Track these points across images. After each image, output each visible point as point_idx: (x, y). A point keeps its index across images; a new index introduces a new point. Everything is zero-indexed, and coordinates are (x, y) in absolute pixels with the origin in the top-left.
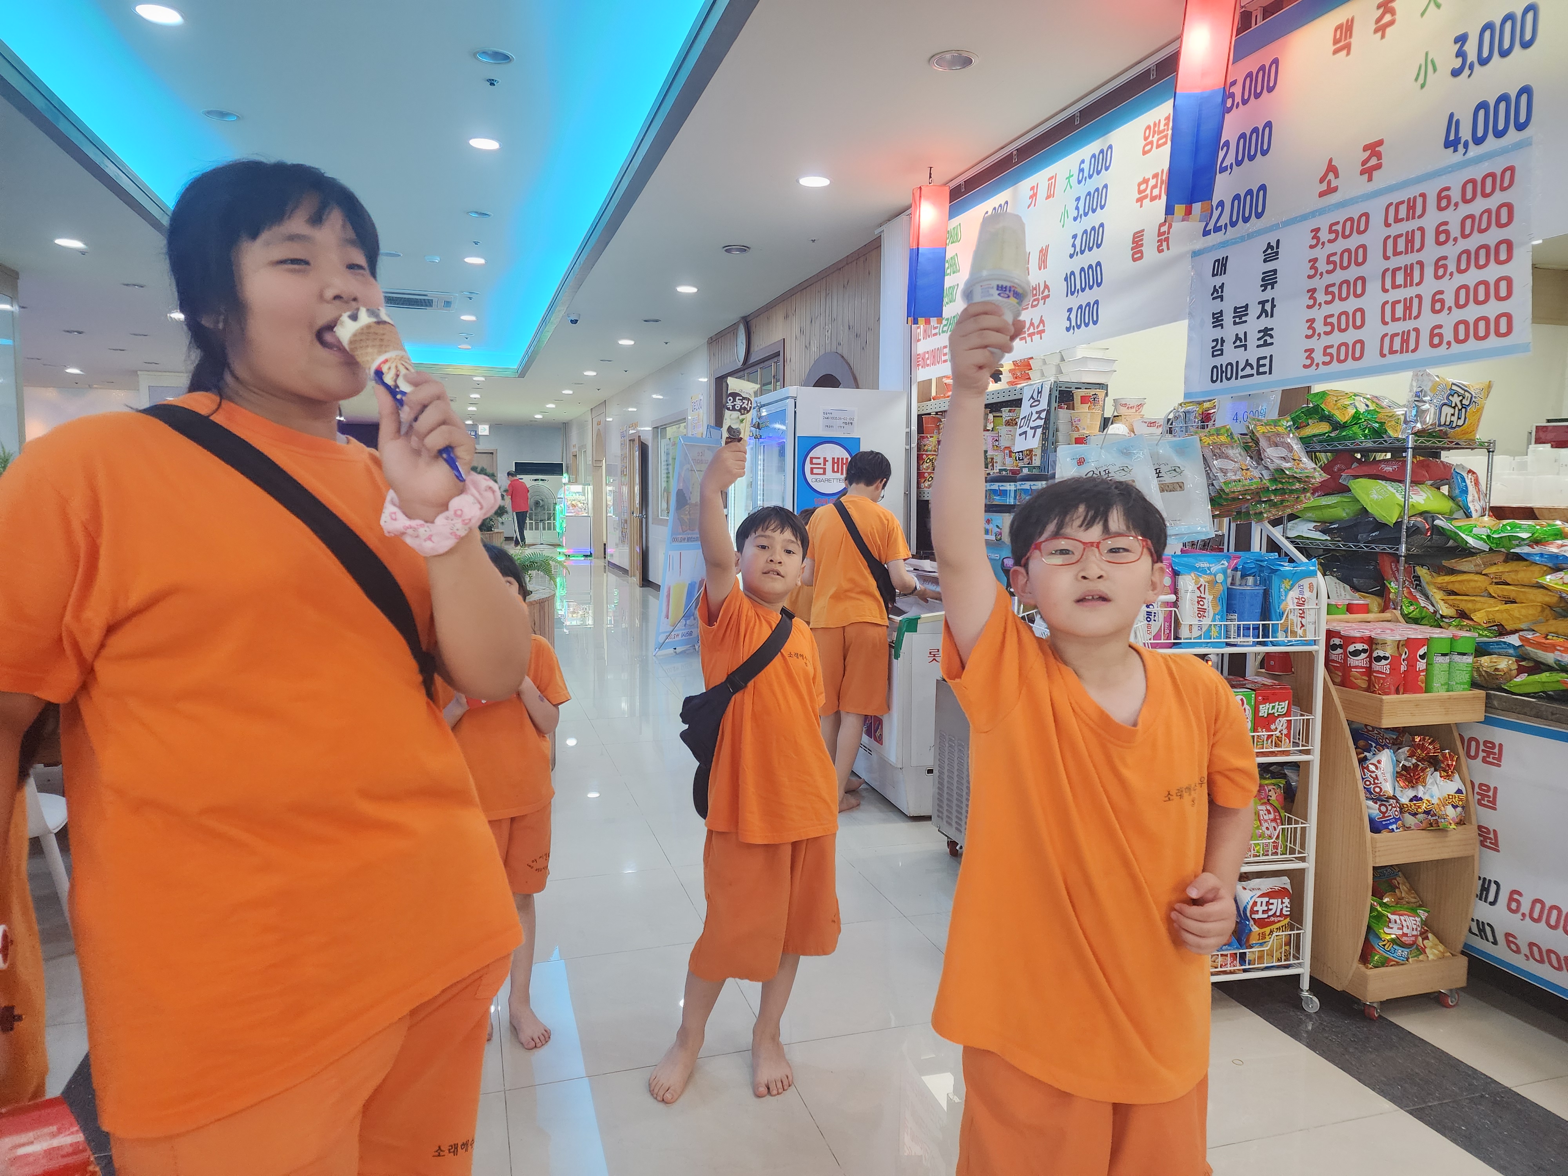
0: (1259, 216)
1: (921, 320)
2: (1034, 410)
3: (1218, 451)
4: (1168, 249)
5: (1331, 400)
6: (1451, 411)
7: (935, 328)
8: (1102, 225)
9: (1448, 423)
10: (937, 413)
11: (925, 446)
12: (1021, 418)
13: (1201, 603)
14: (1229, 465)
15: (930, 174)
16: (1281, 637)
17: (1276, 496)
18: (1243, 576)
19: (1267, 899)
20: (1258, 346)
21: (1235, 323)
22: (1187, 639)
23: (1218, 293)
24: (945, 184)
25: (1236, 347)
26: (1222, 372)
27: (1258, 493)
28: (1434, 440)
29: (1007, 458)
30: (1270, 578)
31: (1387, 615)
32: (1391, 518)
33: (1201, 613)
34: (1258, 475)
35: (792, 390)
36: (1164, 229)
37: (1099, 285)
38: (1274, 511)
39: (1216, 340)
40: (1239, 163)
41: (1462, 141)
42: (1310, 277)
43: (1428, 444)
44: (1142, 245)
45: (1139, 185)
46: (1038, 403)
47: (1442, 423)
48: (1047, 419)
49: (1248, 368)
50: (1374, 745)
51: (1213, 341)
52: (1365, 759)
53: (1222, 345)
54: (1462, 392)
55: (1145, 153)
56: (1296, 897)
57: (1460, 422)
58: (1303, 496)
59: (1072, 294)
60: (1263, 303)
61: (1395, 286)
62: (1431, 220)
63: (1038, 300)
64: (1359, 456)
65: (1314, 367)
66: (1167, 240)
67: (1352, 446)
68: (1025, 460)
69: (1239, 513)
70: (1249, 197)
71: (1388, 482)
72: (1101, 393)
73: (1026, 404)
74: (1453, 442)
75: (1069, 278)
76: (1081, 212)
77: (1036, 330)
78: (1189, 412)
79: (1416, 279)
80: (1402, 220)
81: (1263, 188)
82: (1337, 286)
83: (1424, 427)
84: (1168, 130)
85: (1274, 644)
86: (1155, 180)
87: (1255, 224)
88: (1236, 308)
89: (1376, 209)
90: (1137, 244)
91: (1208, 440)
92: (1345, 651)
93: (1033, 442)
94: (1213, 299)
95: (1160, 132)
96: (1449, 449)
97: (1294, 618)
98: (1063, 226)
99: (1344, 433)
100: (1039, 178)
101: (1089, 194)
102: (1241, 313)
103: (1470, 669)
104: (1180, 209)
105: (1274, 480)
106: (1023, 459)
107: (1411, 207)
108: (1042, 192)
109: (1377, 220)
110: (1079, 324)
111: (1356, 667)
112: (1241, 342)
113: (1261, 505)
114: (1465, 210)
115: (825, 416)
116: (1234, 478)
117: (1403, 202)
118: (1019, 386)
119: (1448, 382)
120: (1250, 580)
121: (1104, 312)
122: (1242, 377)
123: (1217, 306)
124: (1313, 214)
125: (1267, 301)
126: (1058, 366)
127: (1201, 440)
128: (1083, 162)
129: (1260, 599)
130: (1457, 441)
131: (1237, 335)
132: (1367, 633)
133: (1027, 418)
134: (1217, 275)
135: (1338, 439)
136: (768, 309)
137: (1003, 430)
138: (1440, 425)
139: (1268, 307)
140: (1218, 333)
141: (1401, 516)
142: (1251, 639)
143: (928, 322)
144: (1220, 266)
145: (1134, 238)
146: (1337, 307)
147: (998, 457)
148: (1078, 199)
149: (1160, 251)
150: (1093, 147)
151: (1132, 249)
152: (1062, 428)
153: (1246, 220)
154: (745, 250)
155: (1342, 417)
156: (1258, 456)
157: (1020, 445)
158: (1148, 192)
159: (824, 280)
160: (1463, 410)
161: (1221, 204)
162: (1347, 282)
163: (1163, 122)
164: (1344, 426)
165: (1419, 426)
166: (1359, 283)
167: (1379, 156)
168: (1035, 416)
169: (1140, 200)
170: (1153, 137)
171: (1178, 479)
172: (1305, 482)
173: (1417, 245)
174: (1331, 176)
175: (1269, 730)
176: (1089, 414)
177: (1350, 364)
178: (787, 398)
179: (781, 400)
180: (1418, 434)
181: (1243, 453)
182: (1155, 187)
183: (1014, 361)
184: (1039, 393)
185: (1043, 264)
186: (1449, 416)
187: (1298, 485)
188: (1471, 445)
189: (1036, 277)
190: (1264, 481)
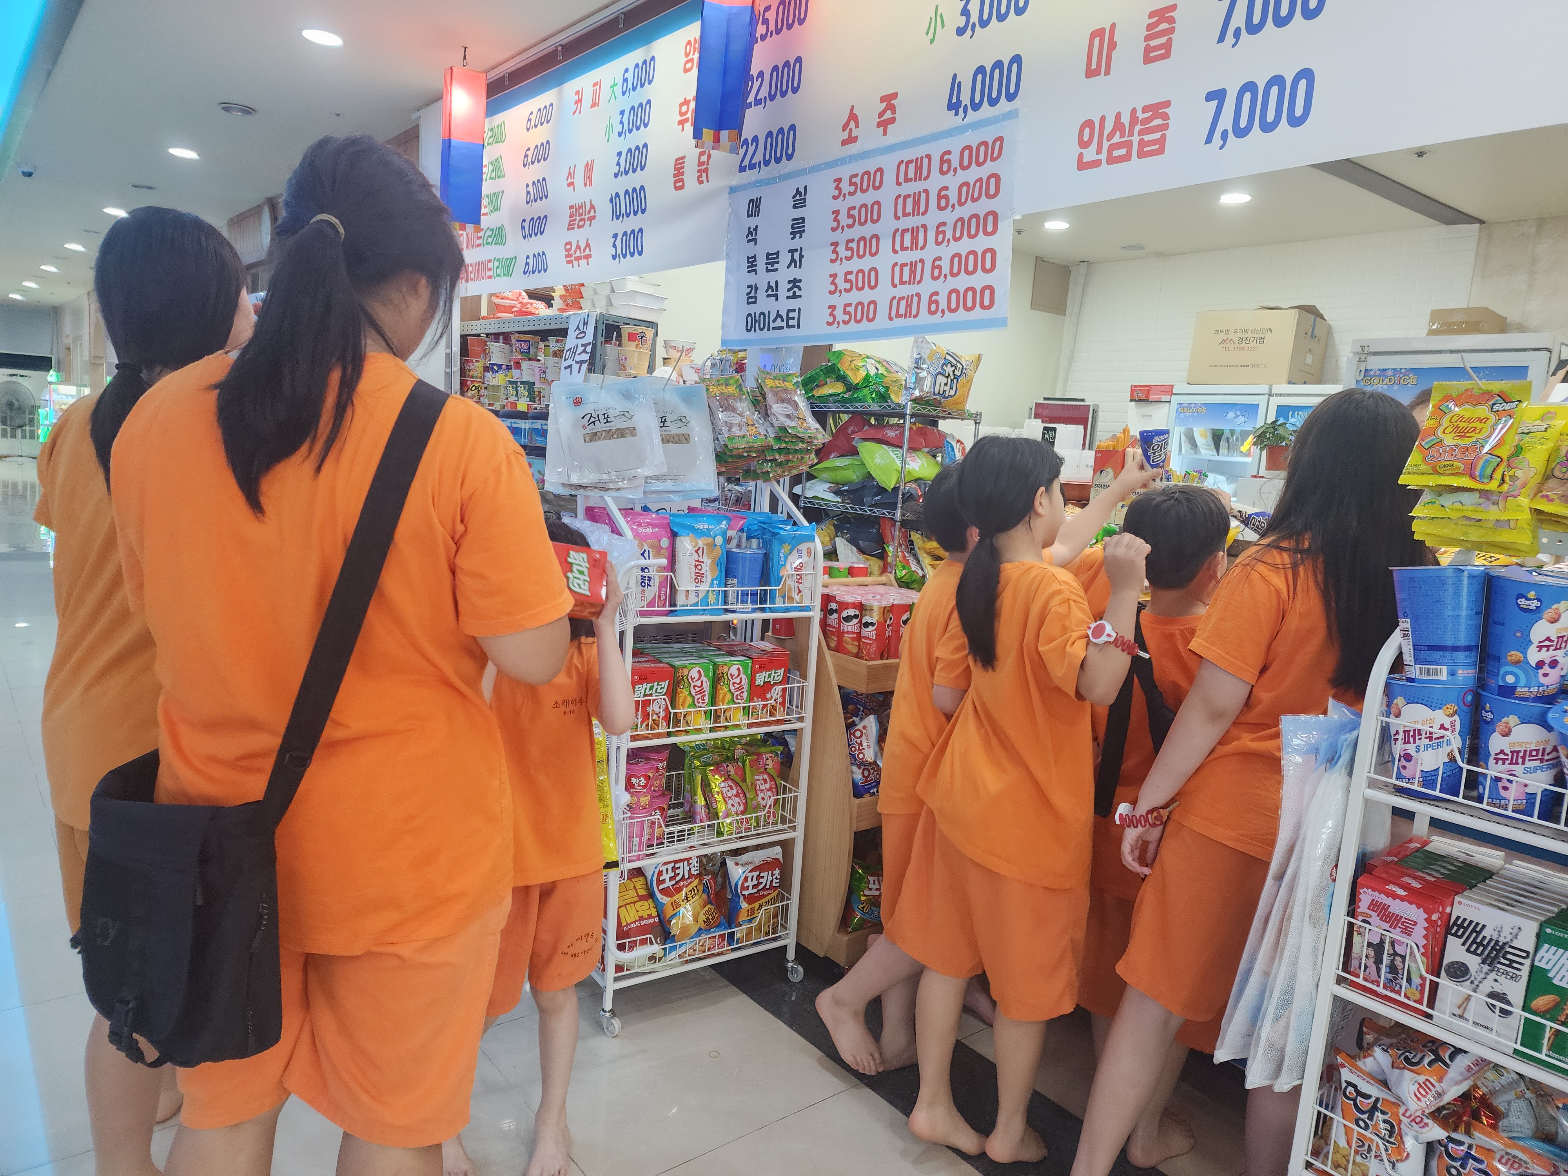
0: (790, 157)
2: (580, 342)
3: (725, 403)
4: (708, 181)
5: (848, 360)
6: (944, 380)
7: (479, 237)
8: (645, 146)
9: (941, 392)
10: (484, 335)
11: (470, 371)
12: (566, 349)
13: (699, 567)
14: (737, 420)
15: (465, 54)
16: (779, 603)
17: (780, 455)
19: (758, 873)
20: (788, 297)
21: (768, 270)
22: (683, 606)
23: (752, 236)
24: (482, 73)
25: (768, 296)
26: (756, 321)
27: (763, 451)
28: (929, 408)
30: (771, 541)
31: (883, 579)
32: (890, 484)
33: (699, 577)
34: (763, 432)
36: (704, 158)
37: (643, 211)
38: (780, 471)
39: (751, 286)
40: (772, 99)
41: (963, 105)
42: (833, 229)
43: (924, 411)
44: (683, 173)
45: (681, 105)
46: (583, 335)
47: (937, 392)
48: (593, 354)
49: (779, 319)
50: (862, 709)
51: (748, 287)
52: (853, 724)
53: (756, 293)
54: (955, 362)
55: (686, 71)
56: (784, 866)
57: (952, 393)
58: (806, 456)
59: (618, 218)
60: (792, 251)
61: (903, 248)
62: (935, 183)
63: (584, 220)
64: (871, 419)
65: (835, 324)
66: (706, 170)
69: (746, 471)
70: (780, 136)
71: (890, 447)
72: (649, 333)
73: (572, 334)
74: (945, 411)
75: (614, 199)
76: (626, 127)
77: (582, 254)
78: (725, 360)
79: (921, 242)
80: (911, 180)
81: (793, 128)
82: (856, 242)
83: (921, 394)
85: (772, 610)
87: (786, 166)
88: (768, 254)
89: (889, 163)
90: (679, 171)
91: (715, 390)
92: (839, 617)
94: (748, 242)
96: (944, 418)
97: (792, 583)
98: (608, 140)
99: (855, 395)
100: (585, 82)
101: (633, 109)
102: (772, 259)
104: (708, 134)
105: (778, 439)
107: (919, 168)
108: (587, 100)
109: (890, 177)
110: (624, 252)
111: (847, 633)
112: (772, 291)
113: (767, 464)
114: (962, 176)
116: (738, 433)
117: (912, 161)
118: (568, 315)
119: (943, 351)
121: (649, 242)
122: (774, 328)
123: (751, 250)
124: (837, 162)
125: (796, 250)
126: (608, 298)
127: (707, 389)
128: (626, 70)
129: (759, 565)
130: (949, 411)
131: (769, 283)
132: (859, 599)
133: (573, 351)
134: (751, 216)
135: (851, 400)
137: (551, 361)
138: (934, 394)
139: (797, 256)
140: (752, 279)
141: (898, 482)
142: (750, 606)
144: (754, 208)
145: (676, 164)
146: (856, 264)
147: (545, 391)
148: (622, 113)
149: (701, 182)
150: (637, 56)
151: (675, 176)
153: (778, 160)
154: (250, 112)
155: (856, 378)
156: (765, 412)
157: (566, 379)
158: (689, 114)
160: (955, 381)
161: (754, 138)
162: (864, 239)
164: (856, 388)
165: (917, 393)
166: (874, 241)
167: (893, 108)
168: (580, 349)
169: (682, 123)
170: (693, 54)
171: (683, 431)
172: (808, 442)
173: (923, 208)
174: (852, 124)
175: (766, 699)
176: (636, 354)
177: (865, 325)
180: (916, 401)
181: (750, 407)
183: (564, 286)
184: (586, 323)
185: (588, 180)
186: (943, 385)
187: (801, 446)
188: (962, 415)
189: (581, 195)
190: (769, 439)
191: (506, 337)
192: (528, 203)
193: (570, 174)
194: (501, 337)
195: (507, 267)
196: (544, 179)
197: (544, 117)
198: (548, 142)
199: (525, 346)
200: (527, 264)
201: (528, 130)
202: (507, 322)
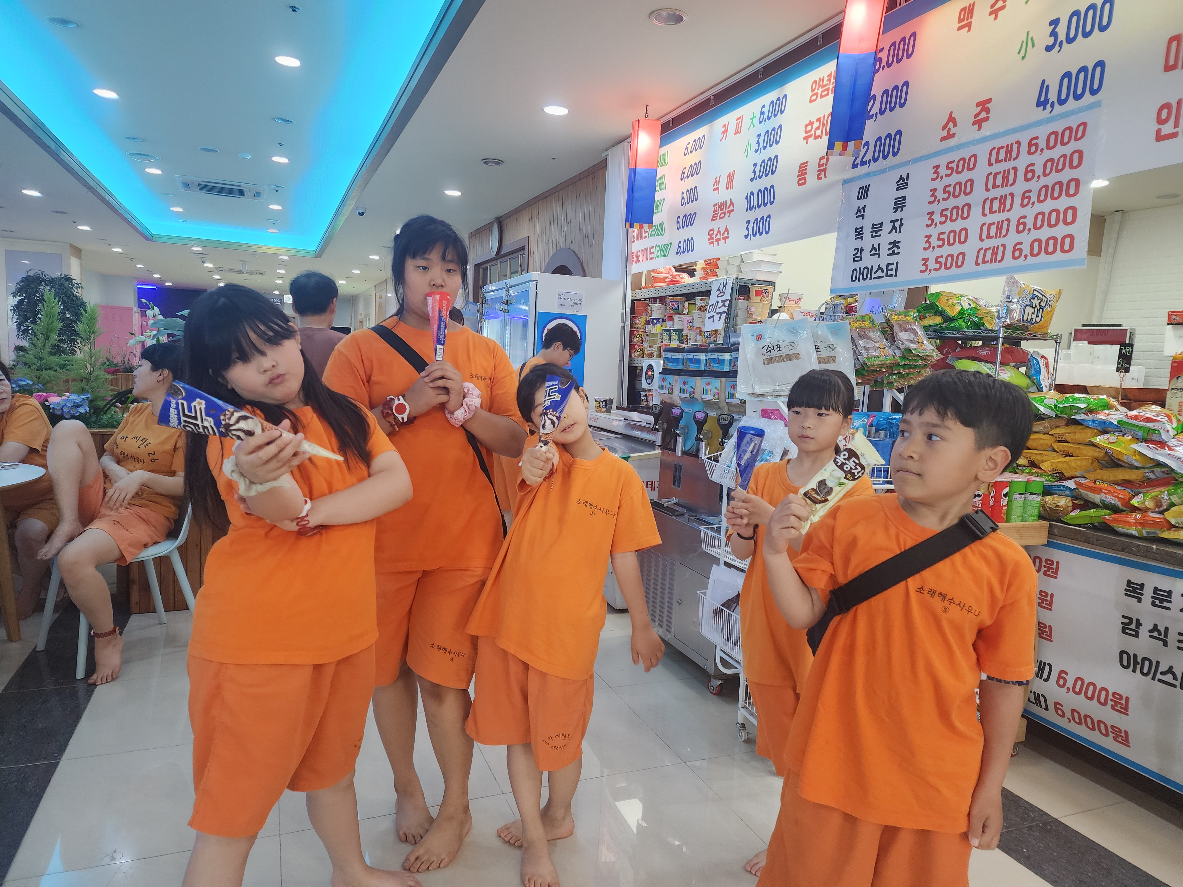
0: (895, 154)
1: (636, 225)
2: (720, 299)
3: (863, 333)
4: (825, 177)
5: (944, 299)
6: (1032, 310)
7: (646, 232)
8: (776, 157)
9: (1029, 320)
10: (645, 299)
11: (636, 324)
12: (710, 305)
14: (871, 345)
15: (647, 110)
17: (904, 370)
18: (877, 430)
20: (888, 255)
21: (872, 236)
23: (861, 213)
24: (658, 119)
25: (871, 255)
26: (860, 274)
27: (891, 367)
28: (1018, 332)
29: (698, 336)
34: (892, 353)
35: (534, 275)
36: (823, 161)
37: (772, 203)
38: (902, 381)
39: (857, 249)
40: (882, 113)
41: (1050, 102)
42: (930, 203)
43: (1014, 335)
44: (806, 173)
45: (806, 126)
46: (723, 294)
47: (1025, 320)
48: (730, 307)
49: (880, 271)
51: (855, 250)
53: (861, 253)
54: (1041, 296)
55: (811, 101)
57: (1038, 319)
58: (924, 370)
59: (751, 209)
60: (894, 222)
61: (991, 212)
62: (1023, 161)
63: (724, 213)
64: (960, 342)
65: (928, 272)
66: (825, 170)
67: (957, 335)
68: (712, 338)
69: (876, 382)
70: (888, 139)
71: (983, 363)
72: (770, 289)
73: (714, 294)
74: (1031, 334)
75: (749, 197)
76: (761, 146)
77: (722, 237)
78: (837, 305)
79: (1008, 206)
80: (1001, 161)
81: (899, 132)
82: (949, 210)
83: (1012, 322)
84: (830, 84)
86: (818, 122)
87: (892, 161)
88: (873, 225)
89: (982, 151)
90: (802, 172)
91: (855, 325)
93: (719, 325)
94: (857, 217)
95: (823, 86)
96: (1027, 339)
98: (747, 156)
99: (952, 325)
100: (730, 118)
101: (767, 132)
102: (876, 229)
103: (1038, 505)
104: (838, 145)
105: (903, 357)
106: (710, 337)
107: (1009, 151)
108: (732, 129)
109: (983, 160)
110: (755, 233)
112: (875, 251)
113: (892, 377)
114: (1048, 154)
115: (560, 297)
116: (874, 354)
117: (1003, 147)
118: (709, 281)
119: (1031, 288)
120: (882, 433)
121: (775, 225)
122: (875, 278)
123: (859, 222)
124: (936, 154)
125: (897, 220)
126: (739, 267)
127: (850, 324)
128: (764, 106)
130: (1035, 333)
131: (873, 245)
133: (715, 306)
134: (861, 198)
135: (948, 329)
136: (516, 213)
137: (696, 314)
138: (1023, 321)
139: (897, 225)
140: (859, 244)
143: (641, 227)
144: (864, 193)
145: (800, 167)
146: (949, 226)
147: (691, 335)
148: (759, 136)
149: (819, 179)
150: (772, 96)
151: (798, 176)
152: (740, 313)
153: (885, 157)
154: (500, 163)
155: (952, 312)
156: (892, 338)
157: (709, 326)
158: (813, 132)
159: (561, 191)
160: (1041, 310)
161: (867, 144)
162: (957, 207)
163: (826, 79)
164: (952, 320)
165: (1008, 321)
166: (966, 208)
167: (987, 111)
168: (720, 304)
169: (806, 138)
170: (818, 89)
171: (832, 354)
172: (926, 360)
173: (1011, 180)
174: (951, 125)
176: (761, 305)
177: (954, 270)
178: (531, 281)
179: (525, 283)
180: (1007, 327)
181: (881, 335)
182: (817, 128)
183: (705, 261)
184: (724, 286)
185: (730, 184)
186: (1030, 314)
187: (920, 362)
188: (1044, 337)
189: (724, 195)
190: (896, 358)
191: (662, 300)
192: (682, 205)
193: (716, 182)
194: (658, 300)
195: (665, 250)
196: (696, 187)
197: (698, 145)
198: (700, 162)
199: (675, 305)
200: (679, 247)
201: (685, 155)
202: (661, 289)
